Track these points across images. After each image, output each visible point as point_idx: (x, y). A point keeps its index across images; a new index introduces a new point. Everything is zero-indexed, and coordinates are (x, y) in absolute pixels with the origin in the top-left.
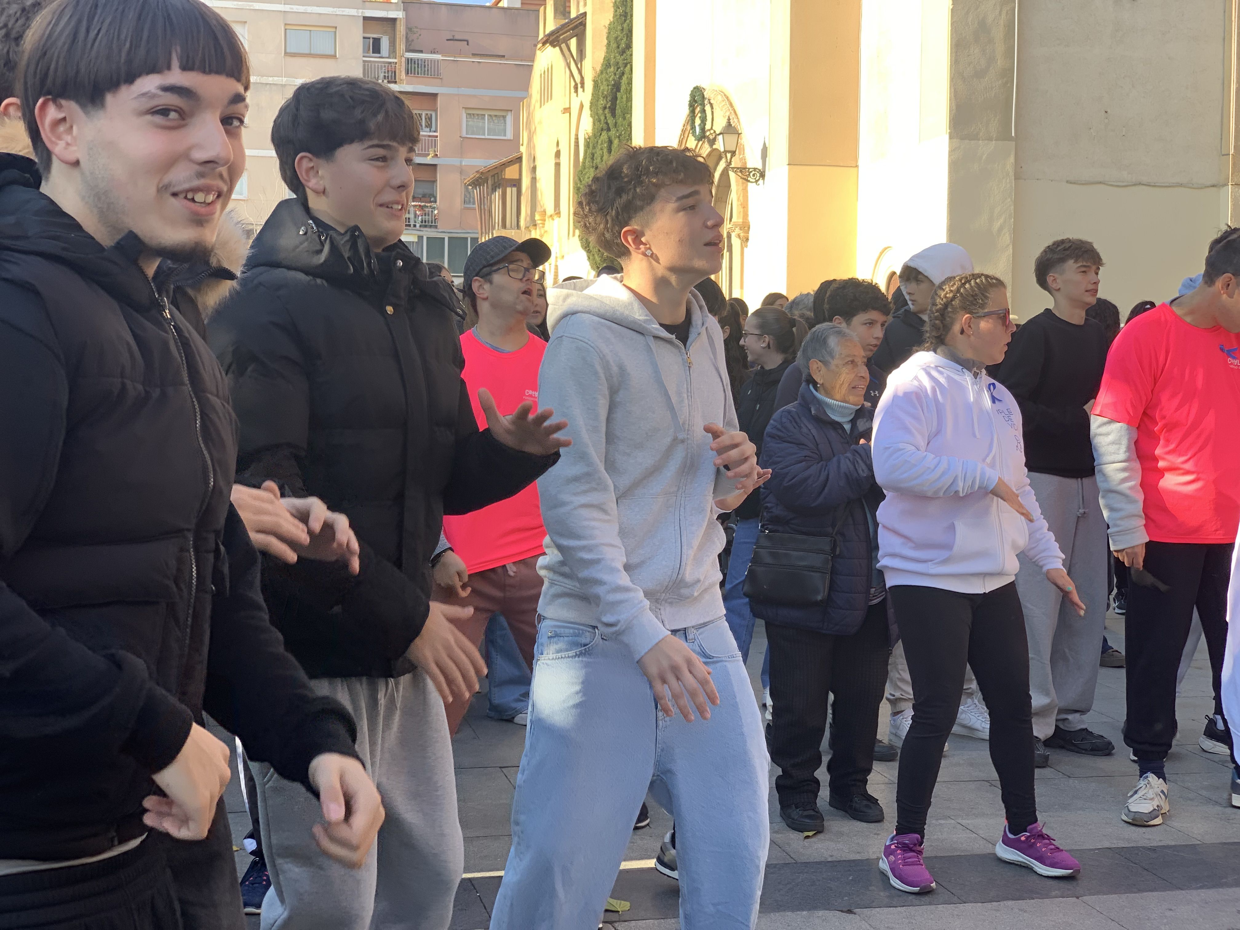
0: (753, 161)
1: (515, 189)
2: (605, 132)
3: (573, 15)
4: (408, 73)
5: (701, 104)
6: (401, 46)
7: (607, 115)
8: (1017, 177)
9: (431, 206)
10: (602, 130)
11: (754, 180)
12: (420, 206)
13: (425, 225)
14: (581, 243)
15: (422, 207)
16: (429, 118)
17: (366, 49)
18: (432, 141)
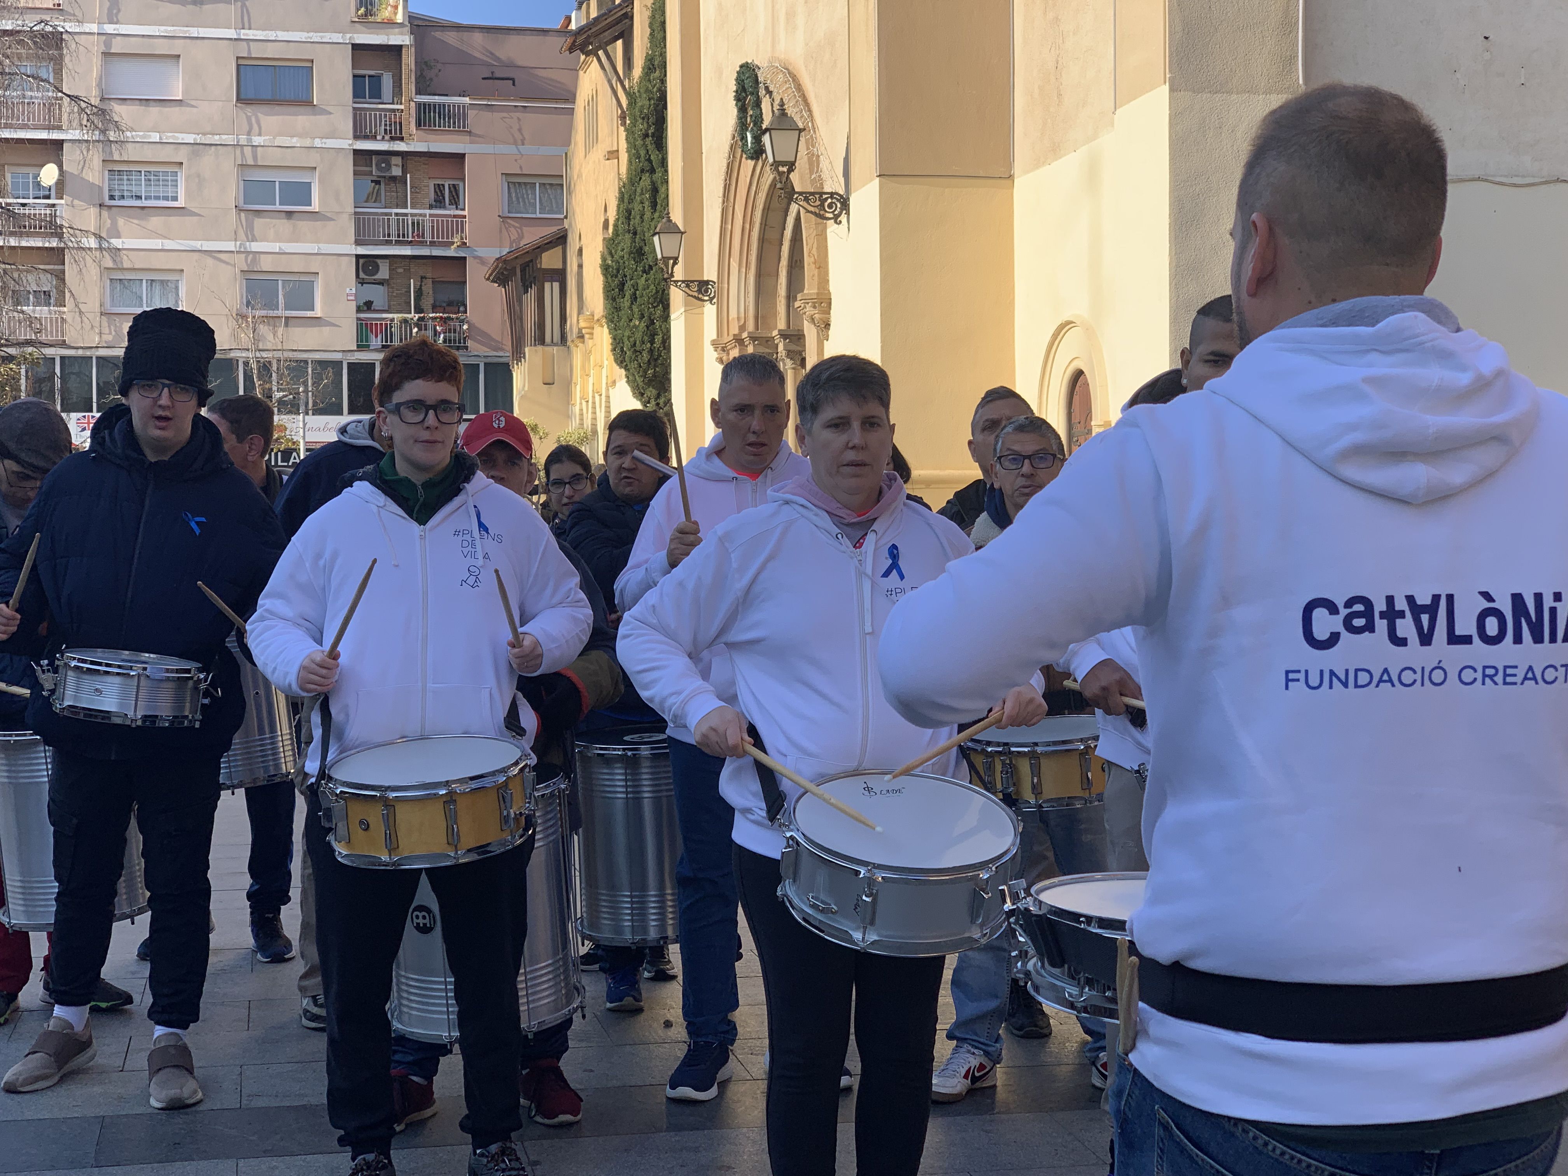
0: (833, 184)
1: (556, 285)
2: (647, 174)
4: (420, 125)
5: (752, 94)
6: (409, 87)
7: (649, 147)
9: (457, 318)
10: (642, 171)
11: (831, 215)
12: (441, 318)
14: (614, 354)
15: (444, 321)
16: (454, 190)
17: (358, 94)
18: (459, 224)
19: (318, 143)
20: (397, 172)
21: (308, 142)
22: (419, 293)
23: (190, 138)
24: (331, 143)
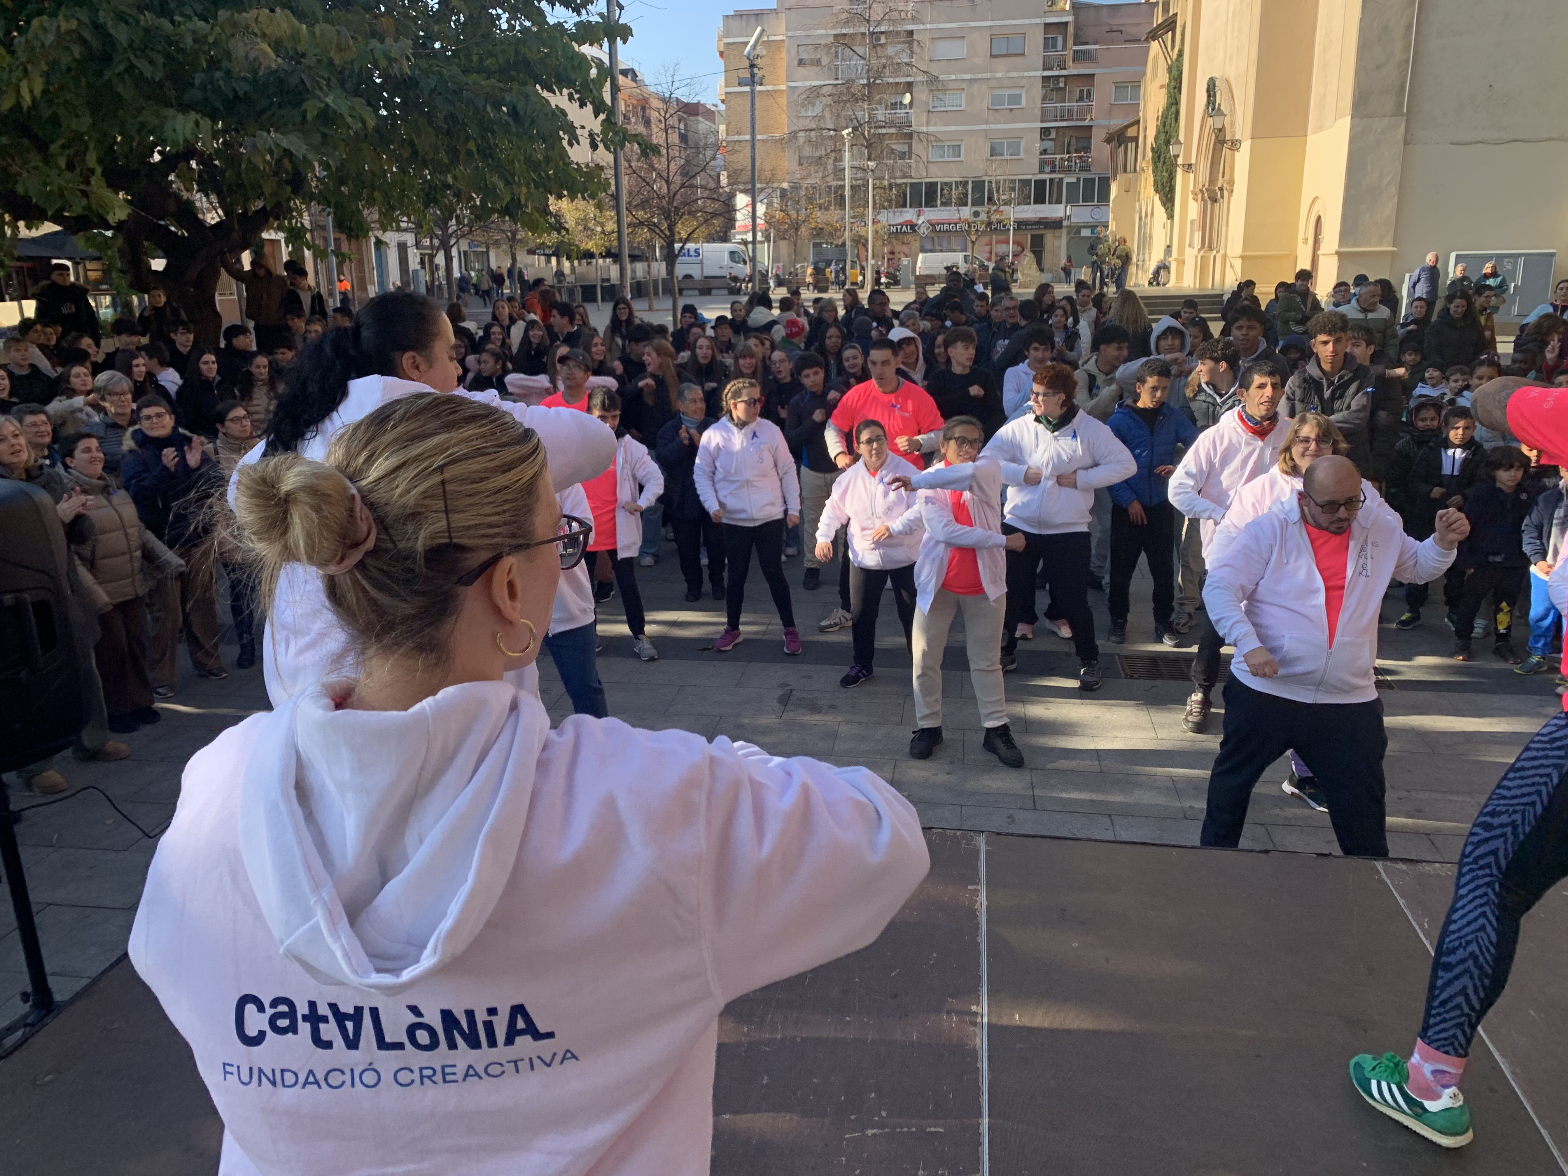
1: (1134, 144)
3: (1171, 14)
4: (1074, 61)
5: (1213, 90)
6: (1070, 42)
8: (1406, 143)
9: (1086, 156)
11: (1237, 150)
12: (1079, 156)
13: (1082, 169)
15: (1080, 158)
16: (1089, 92)
17: (1046, 46)
18: (1089, 109)
19: (1026, 74)
20: (1062, 85)
21: (1021, 74)
22: (1069, 145)
23: (968, 77)
24: (1032, 74)
